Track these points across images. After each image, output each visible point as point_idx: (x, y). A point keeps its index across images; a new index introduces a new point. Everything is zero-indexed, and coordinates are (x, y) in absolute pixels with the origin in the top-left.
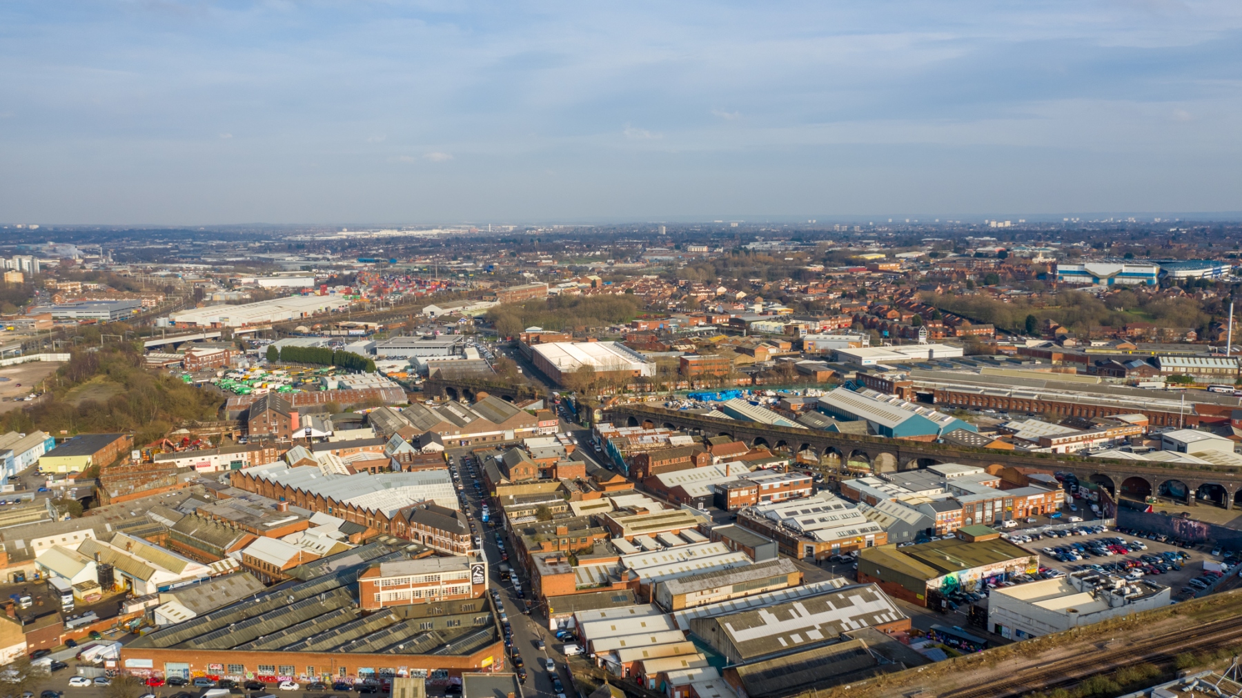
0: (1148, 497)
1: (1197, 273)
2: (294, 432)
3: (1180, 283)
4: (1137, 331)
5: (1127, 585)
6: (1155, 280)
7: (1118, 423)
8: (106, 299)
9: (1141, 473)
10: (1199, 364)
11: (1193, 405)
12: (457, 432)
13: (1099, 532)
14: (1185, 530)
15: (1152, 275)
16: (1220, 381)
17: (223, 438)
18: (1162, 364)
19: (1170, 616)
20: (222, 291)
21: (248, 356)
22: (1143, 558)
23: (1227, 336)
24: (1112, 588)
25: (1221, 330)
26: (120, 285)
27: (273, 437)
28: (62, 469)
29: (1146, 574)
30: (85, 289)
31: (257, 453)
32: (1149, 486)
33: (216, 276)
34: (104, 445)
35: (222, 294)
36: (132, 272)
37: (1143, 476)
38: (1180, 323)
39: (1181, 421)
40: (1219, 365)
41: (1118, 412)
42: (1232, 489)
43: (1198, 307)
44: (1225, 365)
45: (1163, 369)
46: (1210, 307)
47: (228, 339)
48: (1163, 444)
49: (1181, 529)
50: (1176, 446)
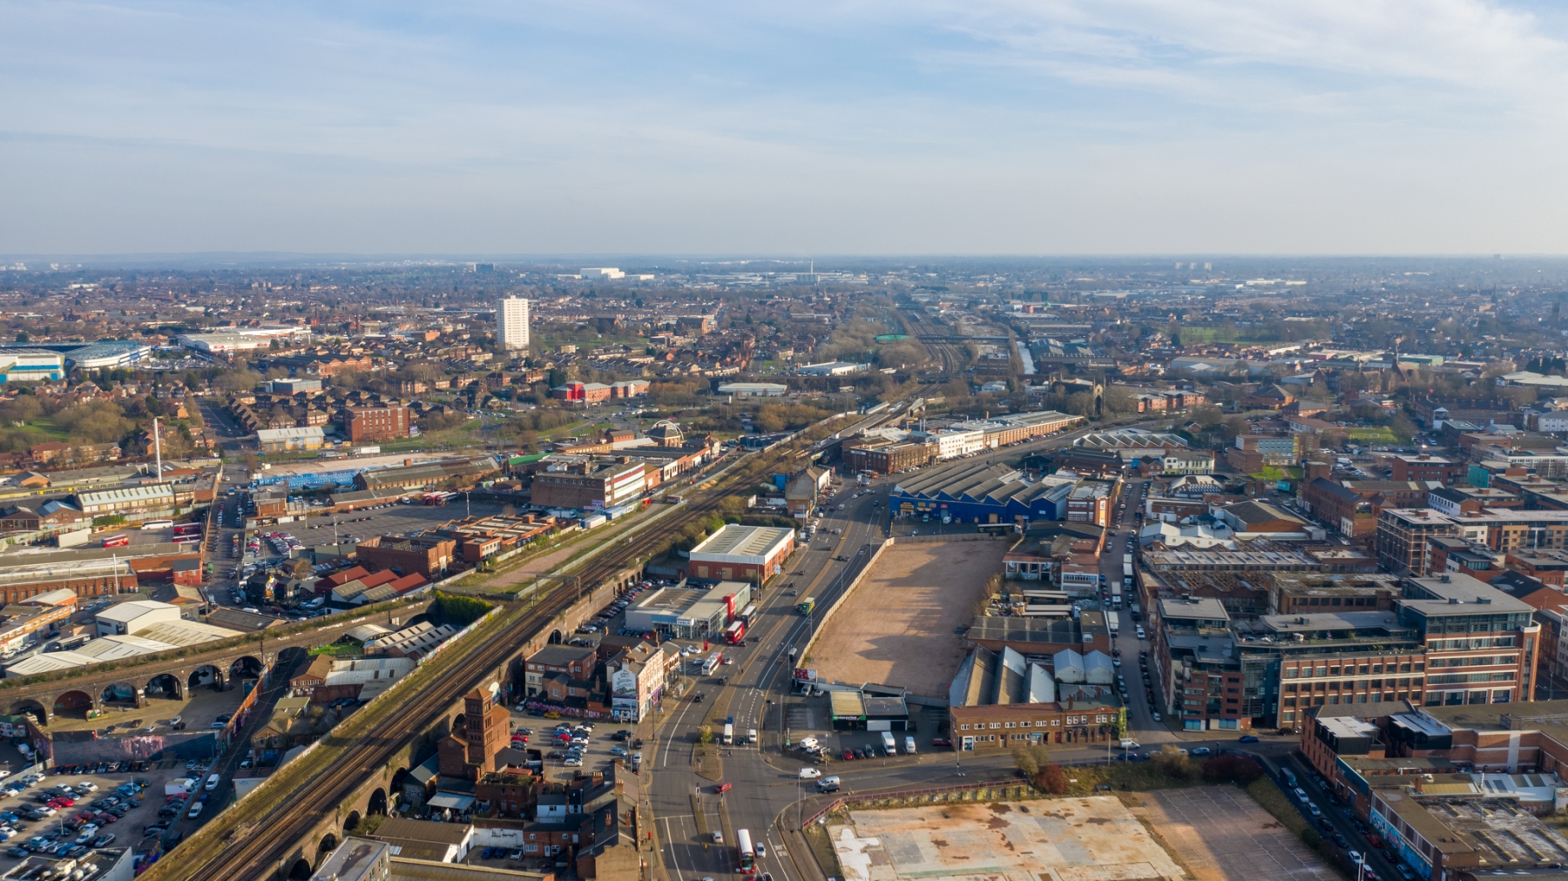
0: (90, 712)
1: (111, 362)
3: (93, 376)
4: (47, 455)
5: (79, 865)
6: (62, 374)
7: (38, 608)
9: (76, 684)
10: (128, 497)
11: (128, 562)
13: (33, 784)
14: (139, 749)
15: (56, 367)
16: (156, 514)
18: (84, 503)
22: (94, 805)
23: (155, 446)
24: (60, 878)
25: (148, 441)
29: (100, 825)
32: (90, 699)
37: (79, 689)
38: (99, 438)
39: (117, 586)
40: (152, 495)
41: (35, 590)
42: (183, 675)
43: (118, 412)
44: (159, 494)
45: (86, 510)
46: (133, 410)
48: (100, 629)
49: (134, 749)
50: (114, 628)
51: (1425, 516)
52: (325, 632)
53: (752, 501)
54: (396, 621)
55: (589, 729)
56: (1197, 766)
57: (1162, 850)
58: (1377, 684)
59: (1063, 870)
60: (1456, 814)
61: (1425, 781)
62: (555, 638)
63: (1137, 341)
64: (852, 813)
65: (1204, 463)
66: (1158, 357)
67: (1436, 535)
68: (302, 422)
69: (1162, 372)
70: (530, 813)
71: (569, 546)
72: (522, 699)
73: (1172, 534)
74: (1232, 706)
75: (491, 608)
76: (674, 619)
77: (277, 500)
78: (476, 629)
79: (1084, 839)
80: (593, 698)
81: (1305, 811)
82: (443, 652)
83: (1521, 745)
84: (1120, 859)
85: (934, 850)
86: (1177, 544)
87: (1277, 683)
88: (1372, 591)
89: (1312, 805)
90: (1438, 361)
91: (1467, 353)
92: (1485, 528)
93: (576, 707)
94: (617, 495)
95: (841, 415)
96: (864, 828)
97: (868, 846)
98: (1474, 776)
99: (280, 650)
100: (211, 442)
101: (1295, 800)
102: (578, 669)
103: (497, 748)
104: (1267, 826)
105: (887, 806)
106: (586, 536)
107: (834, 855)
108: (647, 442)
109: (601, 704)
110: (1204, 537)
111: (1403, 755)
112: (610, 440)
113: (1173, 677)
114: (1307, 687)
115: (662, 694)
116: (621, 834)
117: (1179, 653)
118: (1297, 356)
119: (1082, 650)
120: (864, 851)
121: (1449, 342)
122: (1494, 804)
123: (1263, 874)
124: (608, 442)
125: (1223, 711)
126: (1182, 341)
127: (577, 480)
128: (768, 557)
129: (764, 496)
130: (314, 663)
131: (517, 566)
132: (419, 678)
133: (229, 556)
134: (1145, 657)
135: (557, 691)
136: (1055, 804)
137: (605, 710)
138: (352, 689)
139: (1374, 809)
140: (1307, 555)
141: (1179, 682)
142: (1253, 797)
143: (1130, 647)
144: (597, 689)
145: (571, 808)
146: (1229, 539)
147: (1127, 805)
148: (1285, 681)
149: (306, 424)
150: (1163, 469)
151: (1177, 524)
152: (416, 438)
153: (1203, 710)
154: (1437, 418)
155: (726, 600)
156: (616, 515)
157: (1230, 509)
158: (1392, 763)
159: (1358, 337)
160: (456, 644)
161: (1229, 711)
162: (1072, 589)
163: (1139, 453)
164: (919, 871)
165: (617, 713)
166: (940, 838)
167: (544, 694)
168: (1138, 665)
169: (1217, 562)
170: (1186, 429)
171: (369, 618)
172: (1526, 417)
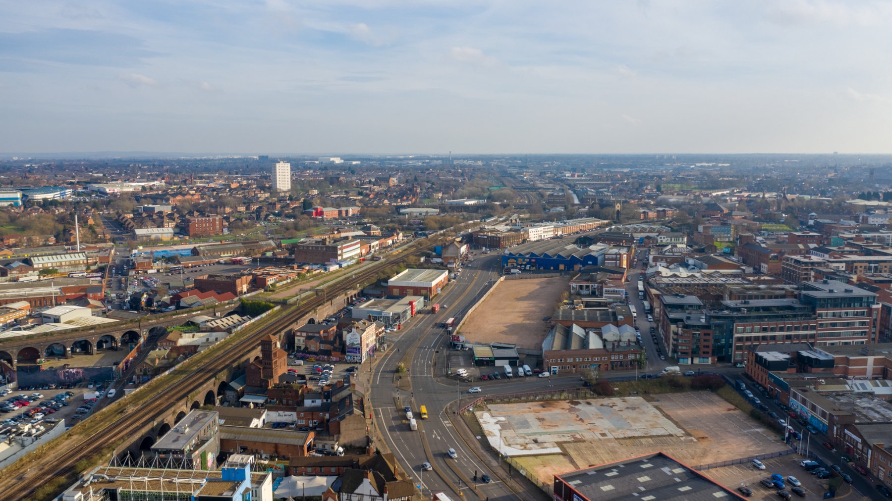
0: (39, 360)
1: (50, 196)
3: (38, 203)
4: (12, 241)
5: (33, 427)
6: (20, 203)
7: (8, 310)
9: (31, 343)
10: (60, 260)
11: (60, 288)
13: (5, 395)
14: (68, 376)
15: (17, 199)
16: (76, 269)
18: (34, 262)
19: (67, 439)
22: (42, 404)
23: (75, 238)
24: (22, 433)
25: (71, 234)
29: (45, 415)
32: (37, 352)
37: (32, 346)
38: (42, 232)
39: (54, 301)
40: (74, 259)
41: (6, 302)
42: (94, 340)
43: (53, 219)
44: (78, 258)
45: (35, 266)
46: (61, 219)
48: (43, 319)
49: (65, 376)
50: (52, 319)
51: (809, 258)
52: (177, 319)
53: (422, 259)
54: (218, 314)
55: (333, 366)
56: (687, 381)
57: (670, 422)
58: (789, 337)
59: (614, 431)
60: (839, 400)
61: (820, 384)
62: (312, 321)
63: (637, 189)
64: (489, 406)
65: (681, 239)
66: (650, 197)
67: (816, 267)
68: (161, 225)
69: (652, 203)
70: (301, 403)
71: (318, 279)
72: (293, 352)
73: (665, 272)
74: (706, 350)
75: (274, 307)
76: (380, 313)
77: (147, 260)
78: (265, 317)
79: (624, 417)
80: (335, 349)
81: (752, 401)
82: (246, 327)
83: (874, 365)
84: (646, 426)
85: (538, 423)
86: (668, 275)
87: (732, 337)
88: (783, 292)
89: (756, 398)
90: (807, 197)
91: (823, 193)
92: (844, 265)
93: (325, 355)
94: (345, 256)
95: (471, 222)
96: (496, 412)
97: (499, 421)
98: (848, 381)
99: (151, 328)
100: (108, 236)
101: (745, 396)
102: (326, 335)
103: (280, 372)
104: (729, 410)
105: (509, 402)
106: (327, 275)
107: (479, 425)
108: (361, 233)
109: (339, 353)
110: (683, 273)
111: (806, 371)
112: (339, 232)
113: (672, 335)
114: (748, 339)
115: (374, 350)
116: (355, 409)
117: (675, 321)
118: (728, 196)
119: (617, 324)
120: (497, 423)
121: (813, 189)
122: (861, 395)
123: (729, 432)
124: (338, 233)
125: (701, 353)
126: (662, 189)
127: (322, 248)
128: (434, 283)
129: (429, 257)
130: (171, 334)
131: (288, 288)
132: (233, 339)
133: (120, 288)
134: (653, 330)
135: (314, 346)
136: (606, 401)
137: (342, 356)
138: (193, 348)
139: (792, 398)
140: (743, 279)
141: (675, 337)
142: (720, 396)
143: (645, 324)
144: (337, 344)
145: (325, 401)
146: (698, 273)
147: (648, 401)
148: (736, 335)
149: (163, 226)
150: (657, 242)
151: (667, 267)
152: (227, 235)
153: (690, 351)
154: (811, 219)
155: (411, 303)
156: (344, 265)
157: (697, 259)
158: (800, 376)
159: (761, 187)
160: (254, 323)
161: (704, 353)
162: (610, 298)
163: (643, 235)
164: (530, 432)
165: (349, 358)
166: (541, 417)
167: (306, 348)
168: (650, 334)
169: (692, 282)
170: (669, 225)
171: (203, 312)
172: (861, 218)
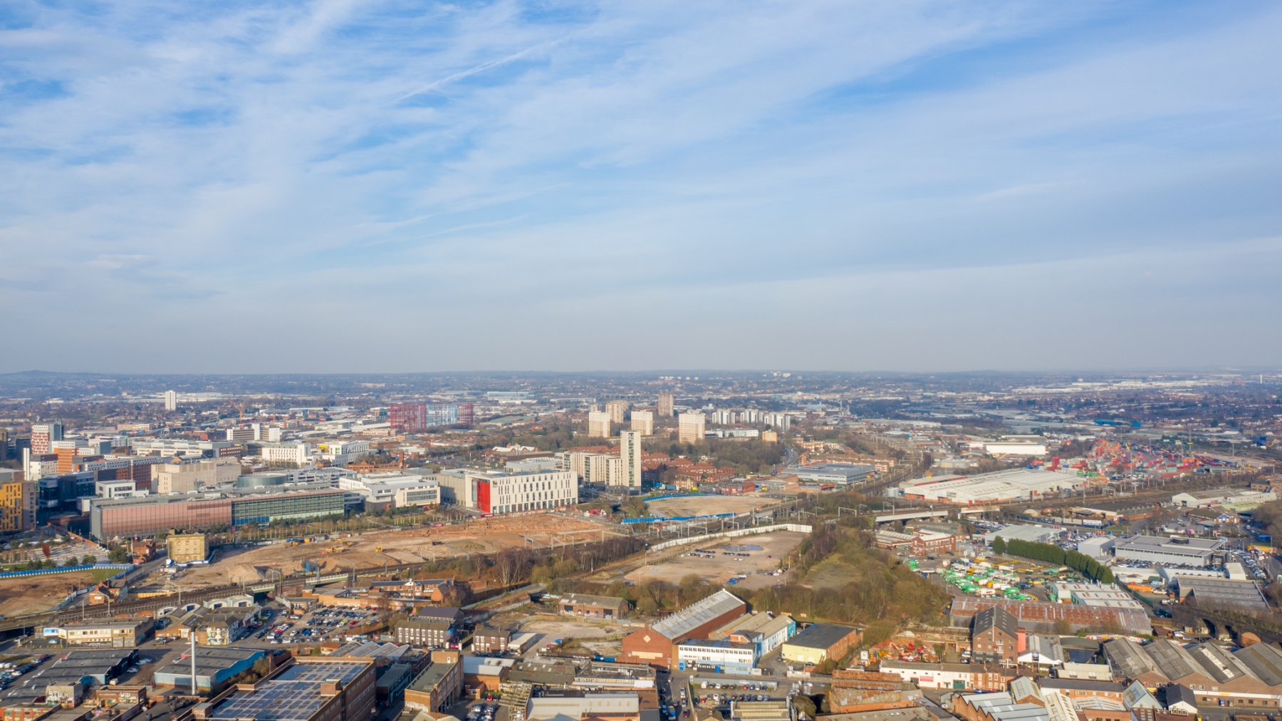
2: (1020, 654)
8: (844, 462)
12: (1214, 688)
17: (947, 647)
20: (950, 457)
21: (975, 543)
26: (856, 445)
27: (997, 657)
28: (801, 658)
30: (827, 449)
31: (980, 675)
33: (945, 438)
34: (836, 640)
35: (949, 462)
36: (868, 430)
47: (954, 519)
